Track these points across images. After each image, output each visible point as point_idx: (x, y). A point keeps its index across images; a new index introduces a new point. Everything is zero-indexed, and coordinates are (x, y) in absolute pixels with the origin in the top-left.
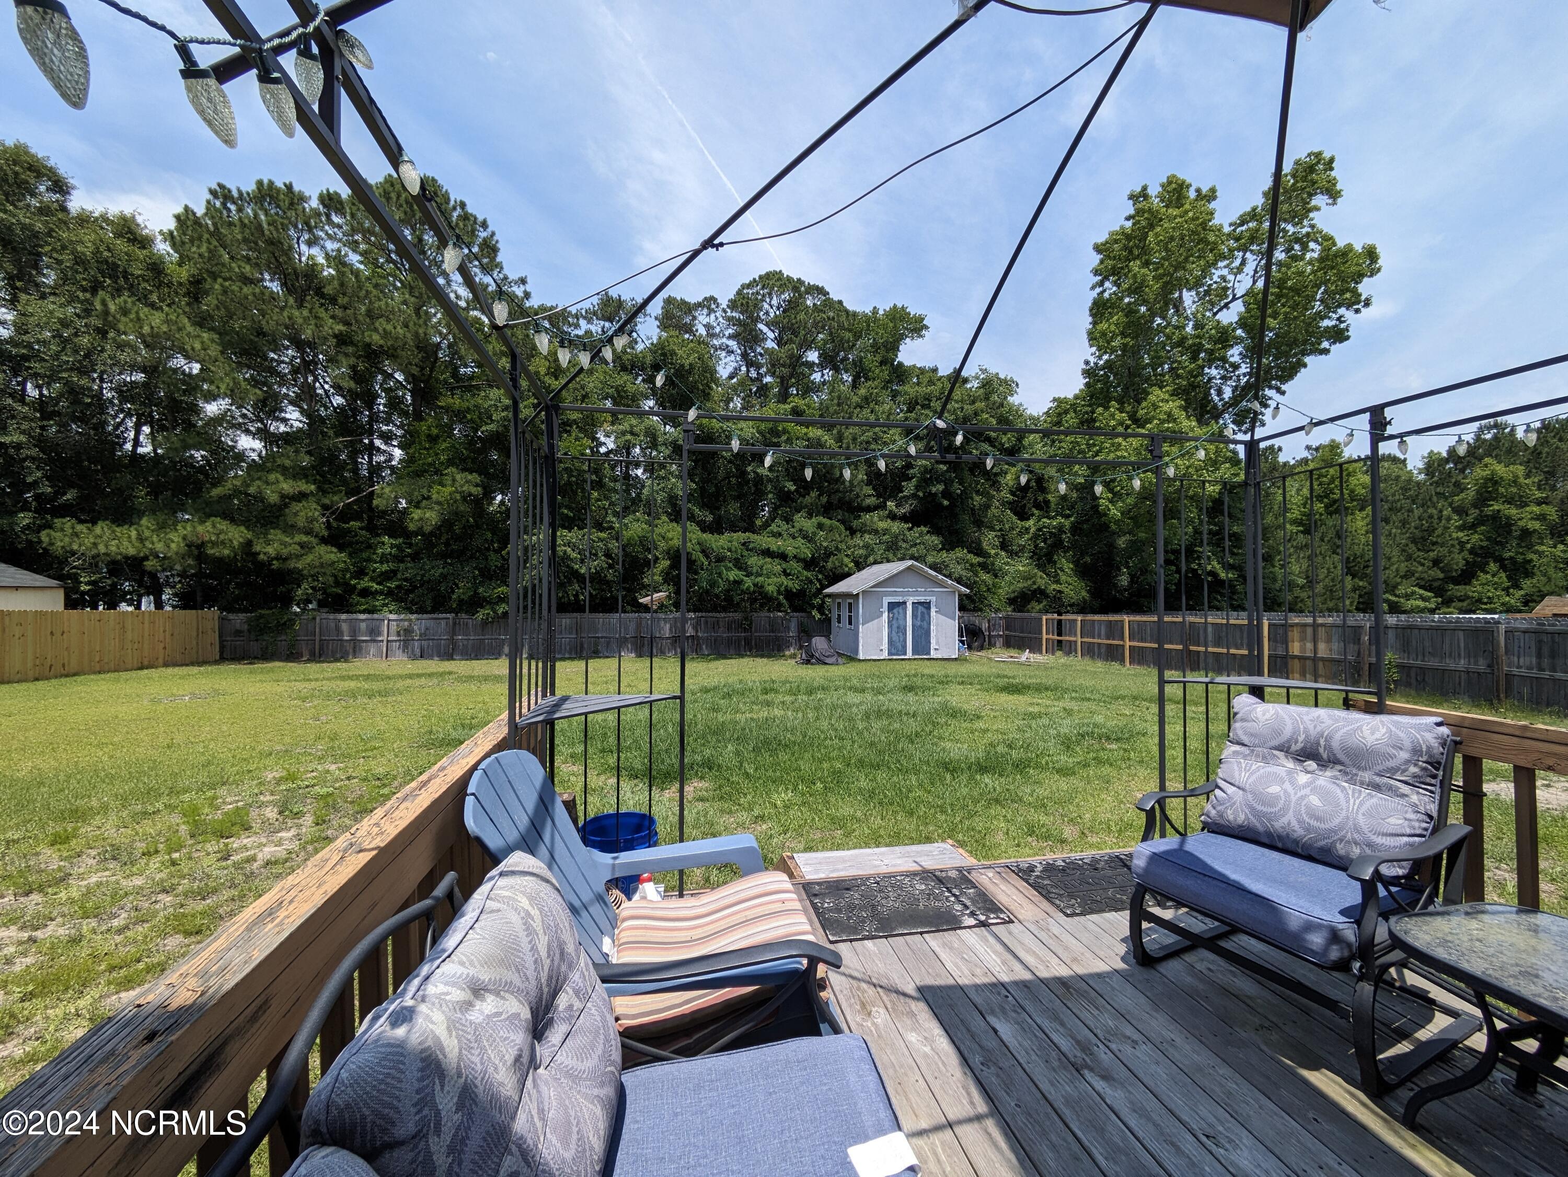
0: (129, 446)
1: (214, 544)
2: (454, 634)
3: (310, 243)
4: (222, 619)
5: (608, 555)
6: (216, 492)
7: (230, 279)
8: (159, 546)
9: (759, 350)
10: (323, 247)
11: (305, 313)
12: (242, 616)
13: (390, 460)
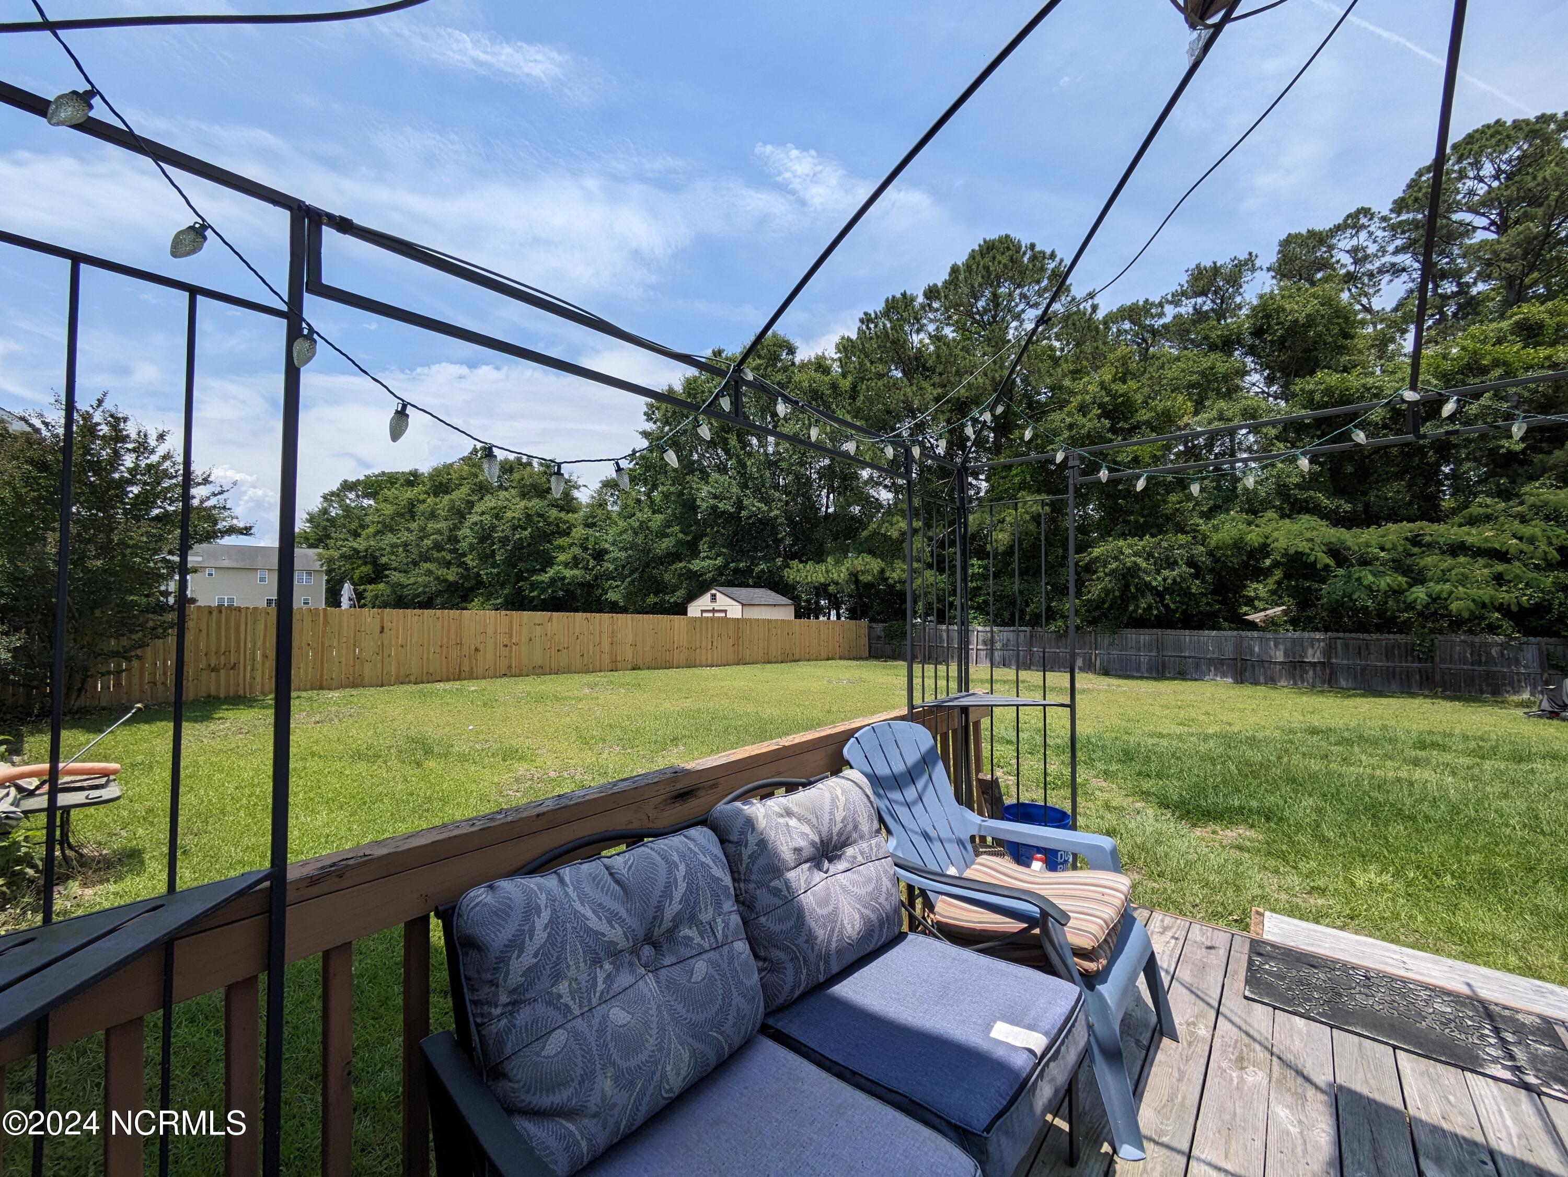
0: (824, 509)
1: (863, 573)
2: (1031, 645)
3: (918, 331)
4: (870, 627)
5: (1191, 563)
6: (865, 534)
7: (871, 379)
8: (835, 576)
9: (1456, 251)
10: (927, 331)
11: (914, 388)
12: (881, 625)
13: (978, 493)
